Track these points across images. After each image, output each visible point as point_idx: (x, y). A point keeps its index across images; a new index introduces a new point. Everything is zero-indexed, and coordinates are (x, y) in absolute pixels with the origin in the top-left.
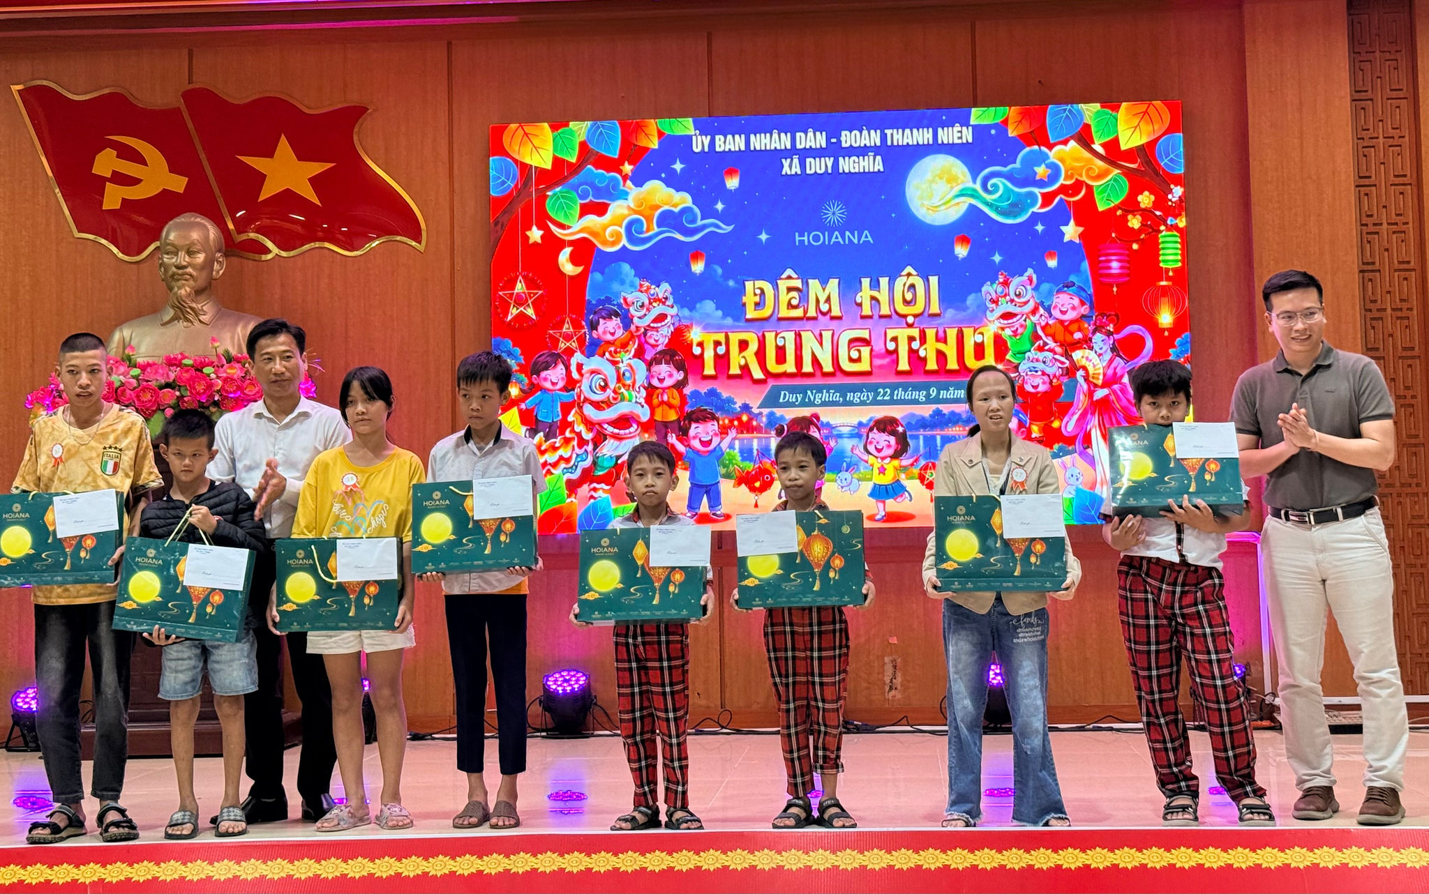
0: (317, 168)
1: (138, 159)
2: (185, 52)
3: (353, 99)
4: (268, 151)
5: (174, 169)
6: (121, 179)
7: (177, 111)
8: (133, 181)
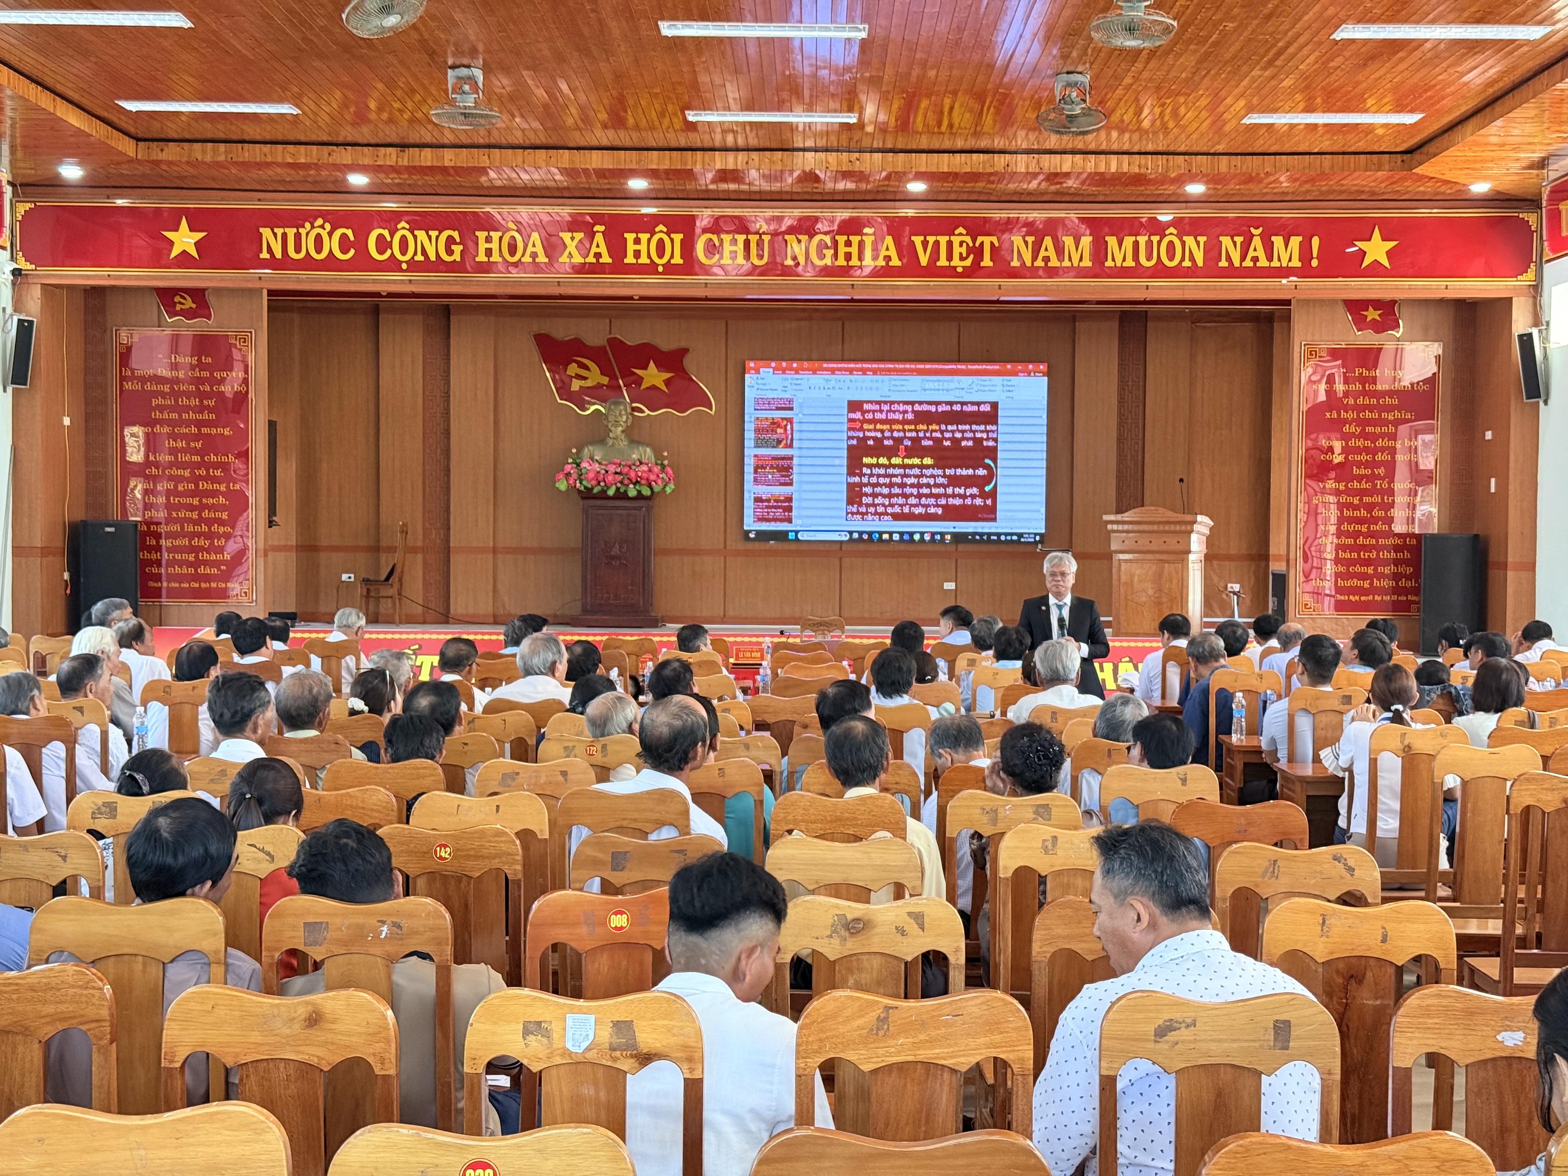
0: (668, 375)
1: (586, 368)
2: (607, 321)
3: (683, 344)
4: (645, 367)
5: (603, 373)
6: (579, 377)
7: (604, 347)
8: (585, 378)
